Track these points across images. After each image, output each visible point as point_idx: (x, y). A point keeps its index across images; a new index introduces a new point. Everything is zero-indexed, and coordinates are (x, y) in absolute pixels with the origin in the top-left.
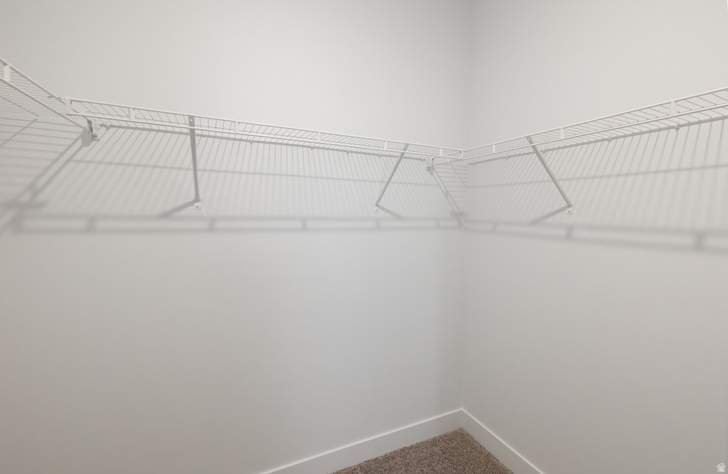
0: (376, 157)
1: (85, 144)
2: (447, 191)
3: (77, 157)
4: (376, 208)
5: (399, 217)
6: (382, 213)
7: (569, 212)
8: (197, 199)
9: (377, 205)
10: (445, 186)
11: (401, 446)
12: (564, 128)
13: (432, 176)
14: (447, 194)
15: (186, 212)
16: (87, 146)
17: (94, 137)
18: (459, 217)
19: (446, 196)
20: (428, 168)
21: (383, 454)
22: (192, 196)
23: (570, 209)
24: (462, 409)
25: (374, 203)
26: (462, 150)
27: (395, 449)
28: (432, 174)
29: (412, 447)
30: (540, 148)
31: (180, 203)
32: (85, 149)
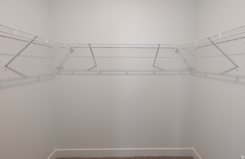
0: (153, 49)
1: (71, 52)
2: (185, 60)
3: (70, 56)
4: (153, 67)
5: (163, 70)
6: (155, 69)
7: (237, 70)
8: (96, 66)
9: (154, 66)
10: (184, 58)
11: (164, 155)
12: (221, 33)
13: (178, 54)
14: (185, 61)
15: (94, 69)
16: (72, 53)
17: (73, 50)
18: (192, 70)
19: (185, 62)
20: (176, 51)
21: (156, 156)
22: (95, 65)
23: (237, 69)
24: (193, 149)
25: (153, 65)
26: (185, 44)
27: (161, 156)
28: (178, 53)
29: (168, 157)
30: (215, 42)
31: (92, 67)
32: (71, 54)
